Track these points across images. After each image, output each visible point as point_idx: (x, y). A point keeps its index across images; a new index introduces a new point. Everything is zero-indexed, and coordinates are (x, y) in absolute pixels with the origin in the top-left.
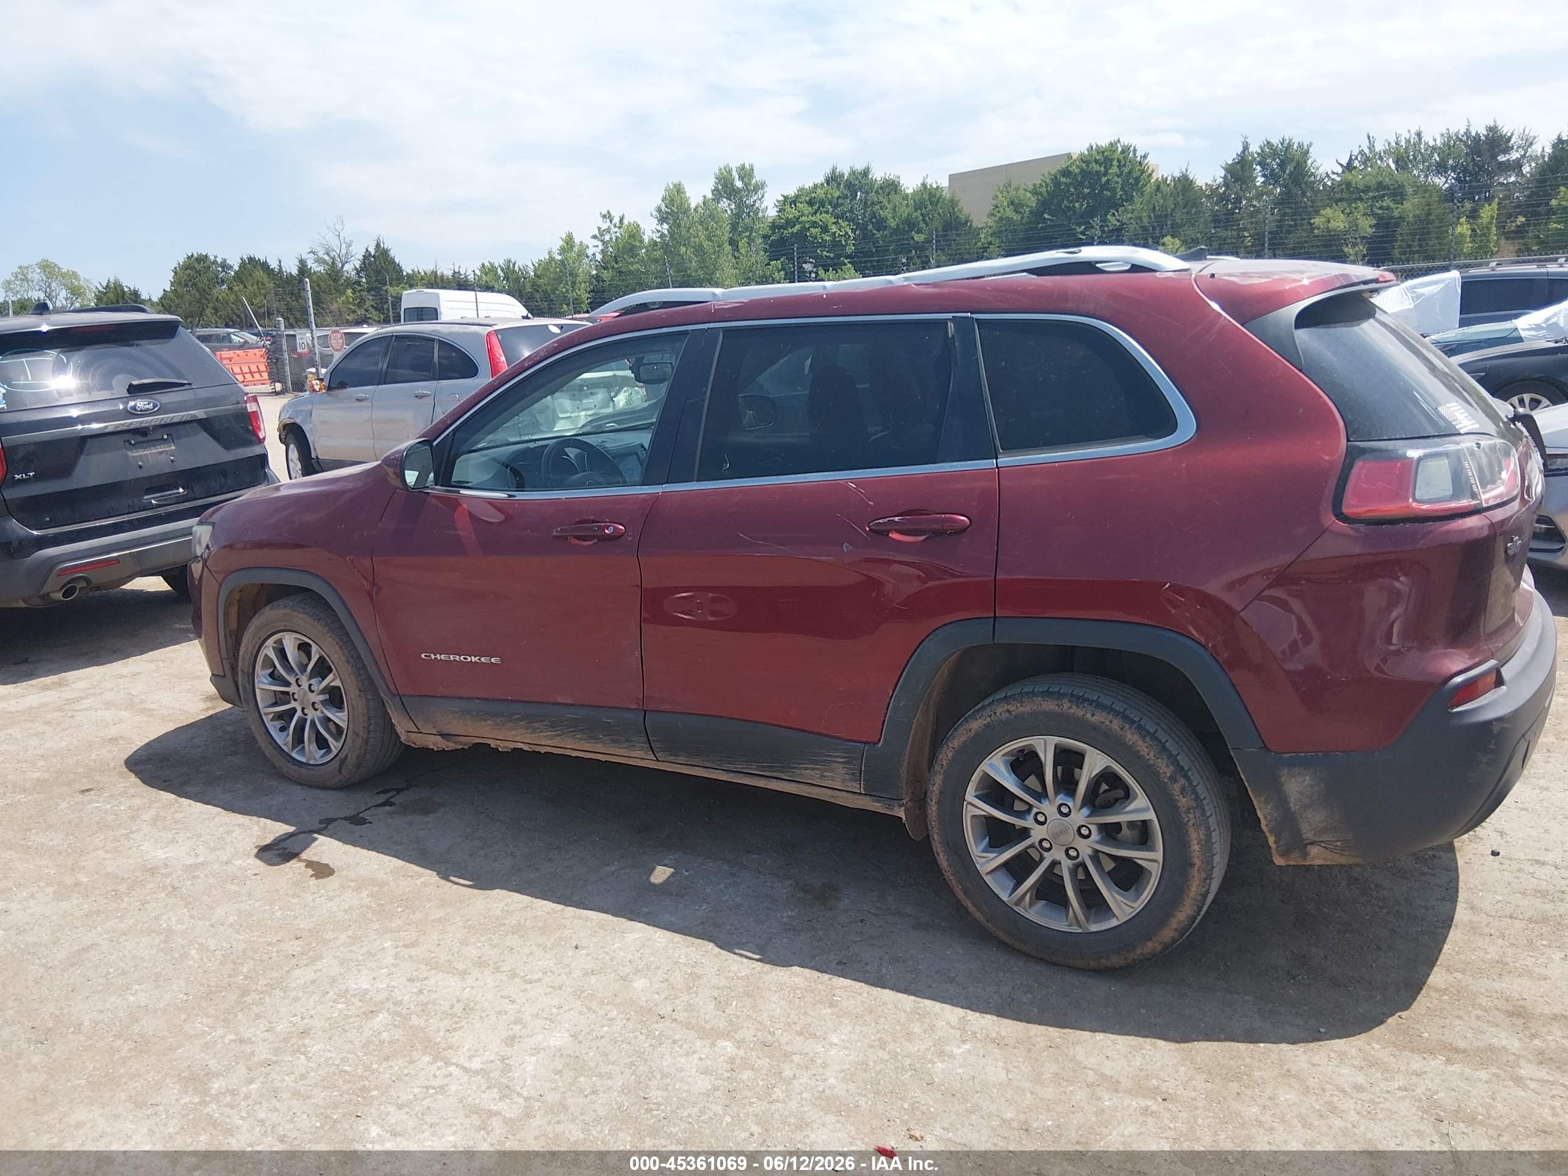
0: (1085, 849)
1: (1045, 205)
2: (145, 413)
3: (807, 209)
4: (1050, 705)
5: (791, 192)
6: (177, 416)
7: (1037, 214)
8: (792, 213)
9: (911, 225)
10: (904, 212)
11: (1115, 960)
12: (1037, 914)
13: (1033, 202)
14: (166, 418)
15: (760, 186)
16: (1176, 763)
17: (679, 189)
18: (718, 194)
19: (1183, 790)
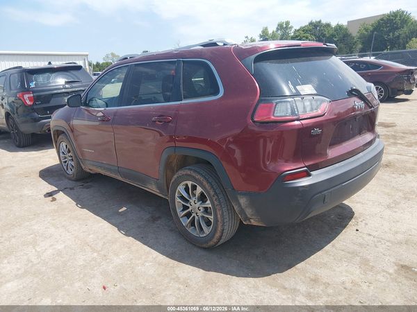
0: (200, 214)
1: (375, 29)
2: (68, 88)
3: (302, 32)
4: (189, 172)
5: (298, 28)
6: (77, 89)
7: (373, 32)
8: (298, 34)
9: (333, 36)
10: (331, 32)
11: (204, 246)
12: (190, 230)
13: (372, 28)
14: (74, 89)
15: (291, 28)
16: (215, 191)
17: (266, 29)
18: (278, 29)
19: (216, 200)
